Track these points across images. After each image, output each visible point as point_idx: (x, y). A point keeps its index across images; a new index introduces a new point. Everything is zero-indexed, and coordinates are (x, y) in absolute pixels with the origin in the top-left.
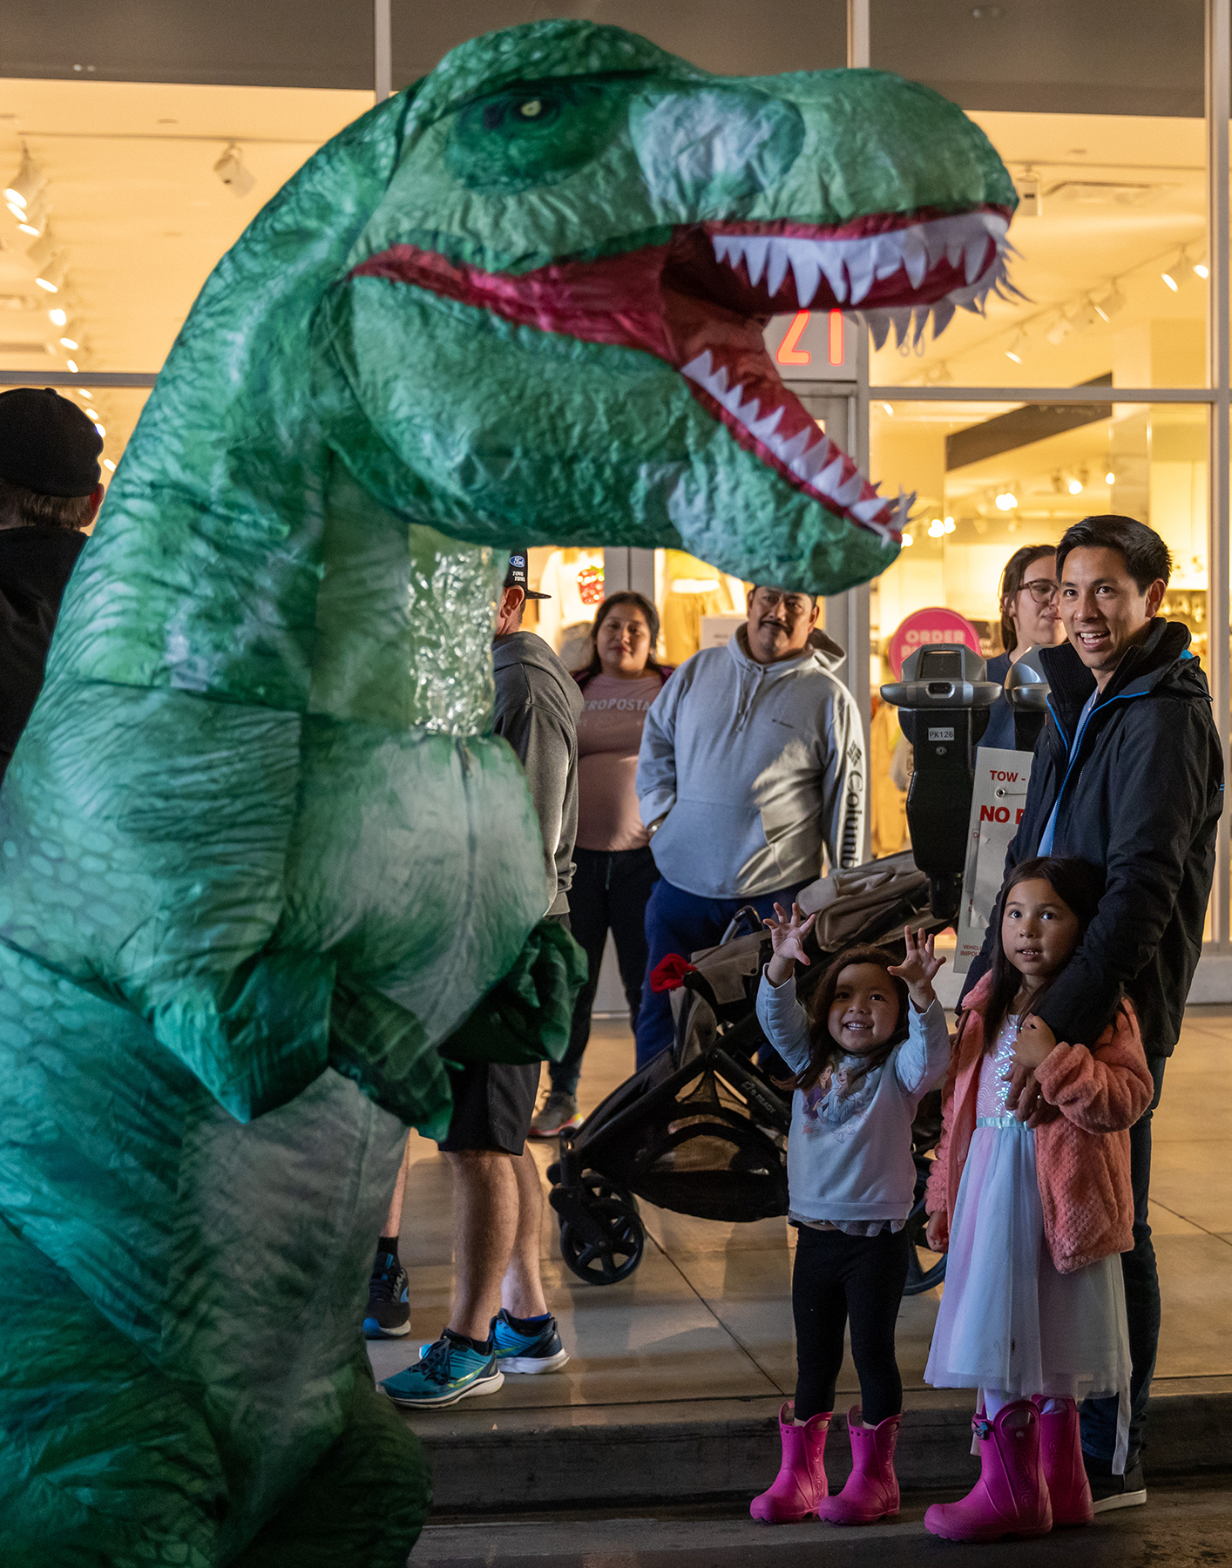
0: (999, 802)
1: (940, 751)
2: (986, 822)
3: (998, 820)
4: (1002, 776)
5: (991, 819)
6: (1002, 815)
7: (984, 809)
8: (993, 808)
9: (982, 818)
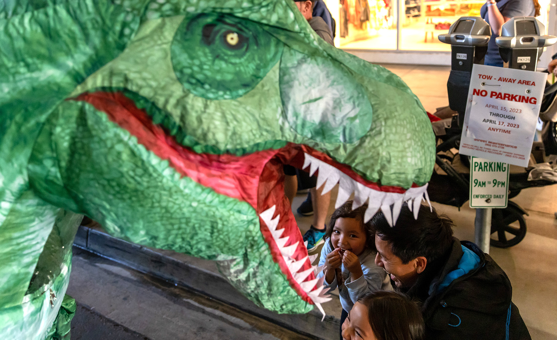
0: (482, 88)
1: (461, 63)
2: (475, 96)
3: (482, 95)
4: (484, 77)
5: (478, 94)
6: (484, 93)
7: (475, 90)
8: (479, 90)
9: (474, 94)
